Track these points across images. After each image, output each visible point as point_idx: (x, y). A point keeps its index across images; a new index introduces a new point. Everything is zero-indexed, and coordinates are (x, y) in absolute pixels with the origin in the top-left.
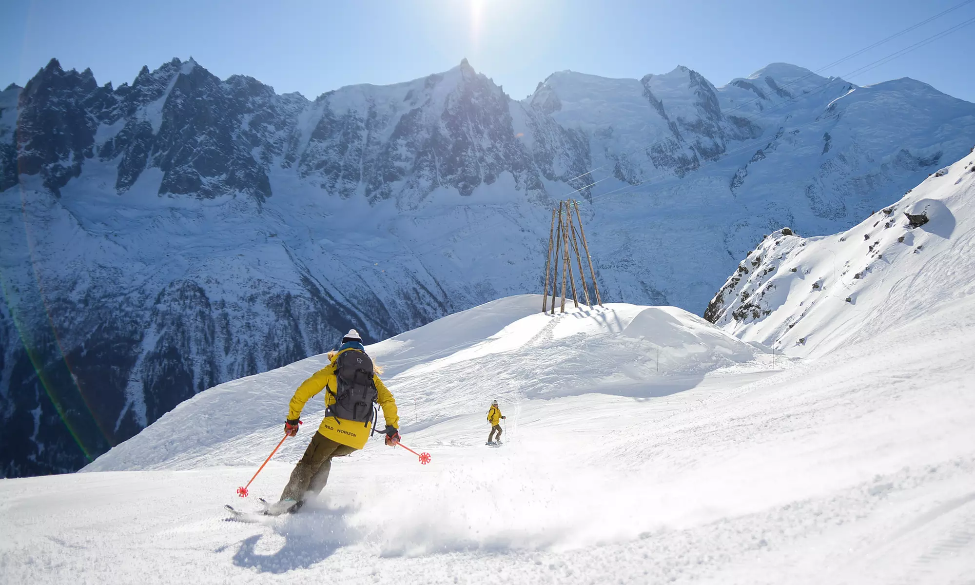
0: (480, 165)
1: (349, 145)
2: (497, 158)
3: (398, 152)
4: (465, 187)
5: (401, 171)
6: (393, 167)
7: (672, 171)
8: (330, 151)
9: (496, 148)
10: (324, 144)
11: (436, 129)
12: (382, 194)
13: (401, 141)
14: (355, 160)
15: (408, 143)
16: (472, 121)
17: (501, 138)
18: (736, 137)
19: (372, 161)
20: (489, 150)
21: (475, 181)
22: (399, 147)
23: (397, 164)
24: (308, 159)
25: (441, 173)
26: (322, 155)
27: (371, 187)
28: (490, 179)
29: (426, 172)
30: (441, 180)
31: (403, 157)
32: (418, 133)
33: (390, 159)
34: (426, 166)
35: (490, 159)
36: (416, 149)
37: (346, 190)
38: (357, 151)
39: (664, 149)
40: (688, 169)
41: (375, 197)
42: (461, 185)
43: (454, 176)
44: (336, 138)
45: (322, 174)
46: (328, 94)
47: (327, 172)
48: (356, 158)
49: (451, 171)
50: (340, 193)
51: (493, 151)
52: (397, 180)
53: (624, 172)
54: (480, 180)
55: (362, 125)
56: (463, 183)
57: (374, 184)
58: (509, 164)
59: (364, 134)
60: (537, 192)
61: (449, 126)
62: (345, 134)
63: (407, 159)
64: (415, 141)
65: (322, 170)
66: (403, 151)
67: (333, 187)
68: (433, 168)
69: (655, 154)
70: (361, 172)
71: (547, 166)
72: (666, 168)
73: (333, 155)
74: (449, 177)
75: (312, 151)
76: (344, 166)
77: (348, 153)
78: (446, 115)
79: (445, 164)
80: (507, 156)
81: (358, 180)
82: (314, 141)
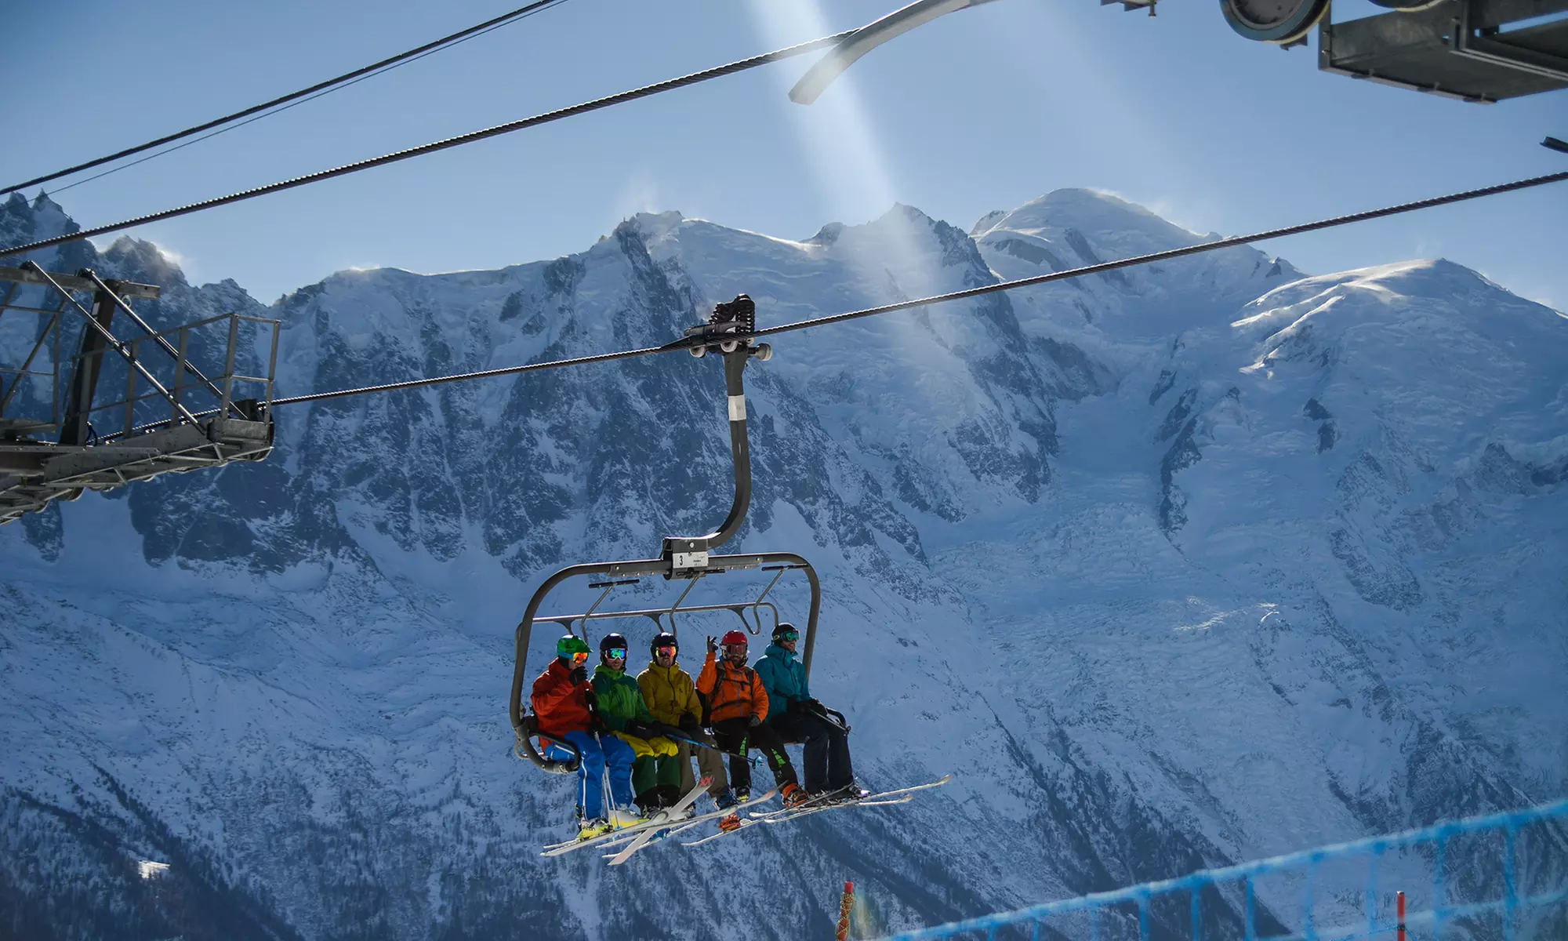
1: (411, 428)
2: (758, 469)
3: (542, 449)
5: (562, 494)
6: (546, 487)
7: (1013, 487)
8: (372, 439)
10: (350, 423)
11: (618, 400)
12: (538, 550)
13: (536, 422)
14: (436, 464)
15: (554, 426)
16: (681, 378)
19: (479, 468)
22: (538, 437)
23: (550, 478)
24: (325, 457)
25: (663, 504)
26: (355, 449)
27: (499, 531)
28: (762, 521)
29: (630, 500)
30: (670, 522)
31: (555, 463)
32: (570, 406)
33: (533, 467)
34: (627, 487)
36: (576, 442)
37: (440, 538)
38: (432, 440)
39: (985, 433)
40: (1038, 482)
41: (521, 554)
43: (692, 512)
44: (378, 407)
45: (365, 494)
46: (311, 289)
47: (380, 491)
48: (437, 458)
49: (678, 500)
50: (428, 544)
52: (561, 517)
54: (745, 522)
57: (507, 526)
58: (784, 484)
59: (433, 398)
60: (866, 550)
61: (647, 391)
62: (398, 401)
63: (564, 468)
64: (569, 423)
65: (364, 485)
66: (549, 446)
67: (406, 530)
68: (643, 493)
70: (458, 494)
72: (998, 478)
73: (382, 449)
74: (681, 514)
75: (328, 439)
76: (413, 477)
77: (414, 445)
78: (630, 363)
79: (665, 484)
80: (776, 466)
81: (457, 513)
82: (324, 413)
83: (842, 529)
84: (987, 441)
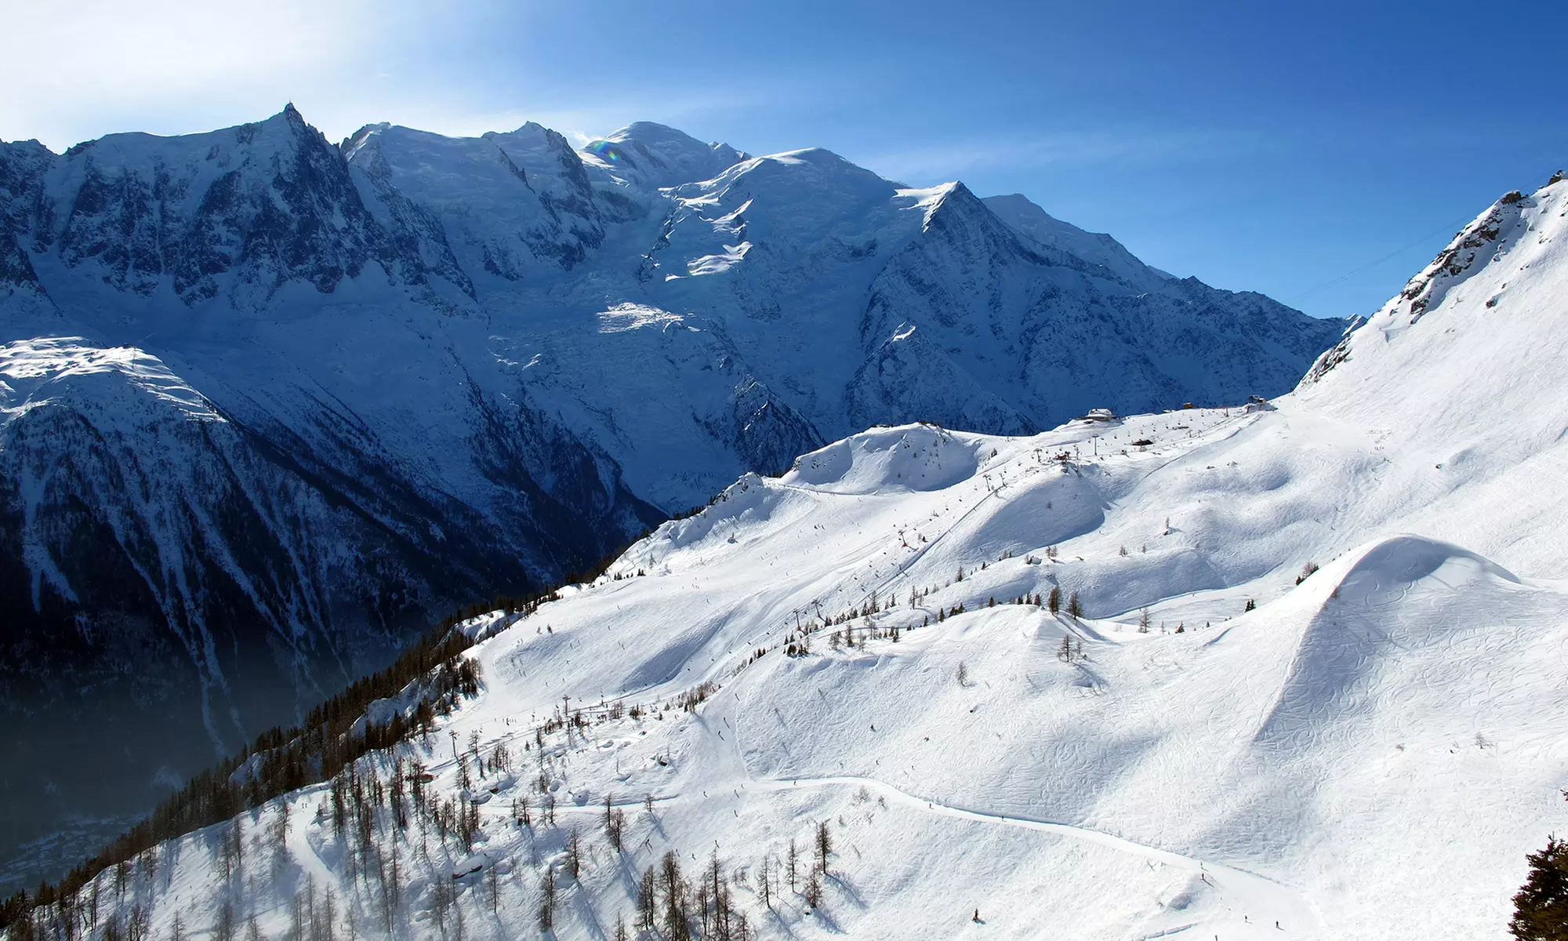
0: (338, 251)
1: (136, 222)
2: (357, 242)
3: (216, 232)
4: (324, 281)
5: (226, 259)
6: (213, 253)
7: (556, 261)
8: (108, 229)
9: (353, 228)
10: (96, 220)
11: (267, 202)
12: (203, 290)
13: (216, 217)
14: (149, 242)
15: (227, 219)
16: (314, 191)
17: (358, 217)
18: (615, 219)
19: (176, 244)
20: (345, 231)
21: (335, 273)
22: (215, 225)
23: (218, 248)
24: (75, 240)
25: (287, 262)
26: (97, 235)
27: (182, 280)
28: (353, 271)
29: (265, 260)
30: (289, 271)
31: (224, 239)
32: (239, 207)
33: (206, 242)
34: (264, 252)
35: (348, 243)
36: (239, 227)
37: (143, 285)
38: (149, 229)
39: (543, 234)
40: (574, 260)
41: (193, 295)
42: (318, 278)
43: (305, 266)
44: (115, 210)
45: (99, 261)
46: (85, 144)
47: (109, 259)
48: (150, 239)
49: (298, 259)
50: (135, 289)
51: (350, 233)
52: (221, 271)
53: (498, 263)
54: (342, 272)
55: (149, 192)
56: (321, 275)
57: (187, 277)
58: (375, 250)
59: (154, 205)
60: (420, 287)
61: (286, 196)
62: (127, 205)
63: (230, 243)
64: (237, 217)
65: (99, 256)
66: (221, 230)
67: (122, 280)
68: (274, 255)
69: (532, 240)
70: (161, 260)
71: (414, 254)
72: (548, 257)
73: (114, 235)
74: (299, 267)
75: (79, 228)
76: (134, 250)
77: (136, 232)
78: (279, 182)
79: (289, 250)
80: (370, 240)
81: (158, 271)
82: (79, 214)
83: (407, 275)
84: (542, 237)
